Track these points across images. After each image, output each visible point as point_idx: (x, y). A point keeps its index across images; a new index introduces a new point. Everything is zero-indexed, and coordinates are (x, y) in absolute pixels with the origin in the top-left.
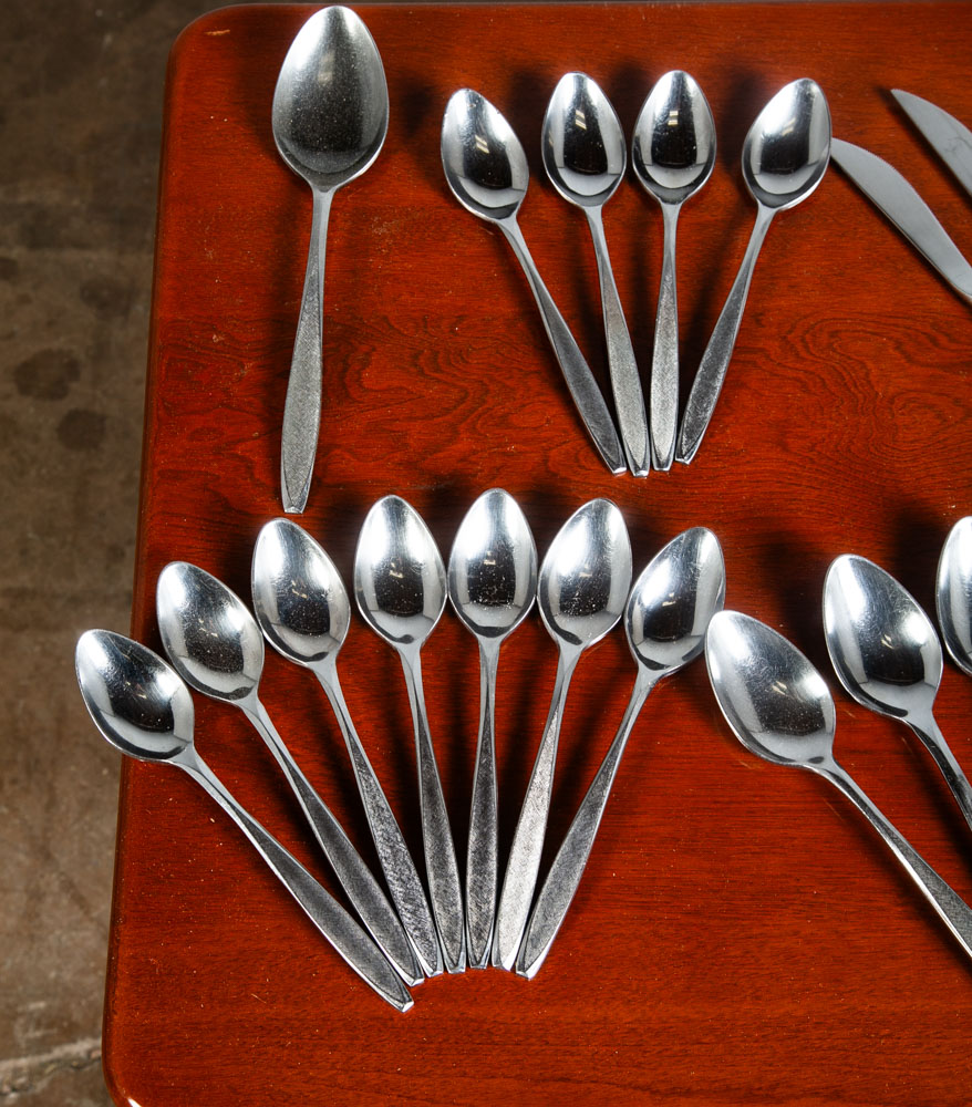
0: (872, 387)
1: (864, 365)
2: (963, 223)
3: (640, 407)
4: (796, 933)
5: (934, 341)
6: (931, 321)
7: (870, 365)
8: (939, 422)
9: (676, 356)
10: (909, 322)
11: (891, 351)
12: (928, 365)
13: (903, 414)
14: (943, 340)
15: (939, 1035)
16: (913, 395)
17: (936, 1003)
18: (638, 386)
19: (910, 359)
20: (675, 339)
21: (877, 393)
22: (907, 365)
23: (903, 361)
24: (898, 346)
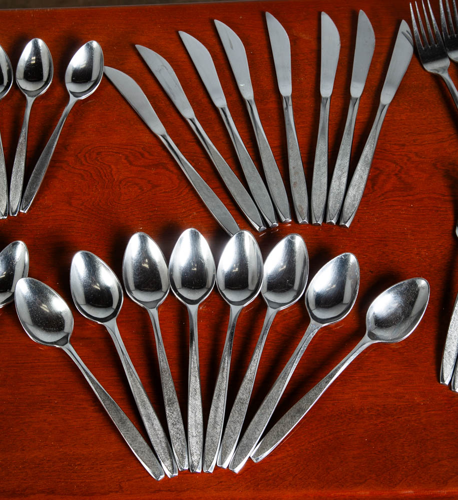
0: (113, 176)
1: (110, 166)
2: (162, 103)
3: (5, 188)
4: (45, 421)
5: (142, 155)
6: (142, 146)
7: (113, 166)
8: (139, 191)
9: (23, 165)
10: (133, 147)
11: (123, 160)
12: (139, 166)
13: (124, 188)
14: (147, 155)
15: (102, 463)
16: (130, 179)
17: (102, 449)
18: (5, 179)
19: (131, 163)
20: (24, 157)
21: (114, 179)
22: (129, 166)
23: (128, 164)
24: (127, 158)
